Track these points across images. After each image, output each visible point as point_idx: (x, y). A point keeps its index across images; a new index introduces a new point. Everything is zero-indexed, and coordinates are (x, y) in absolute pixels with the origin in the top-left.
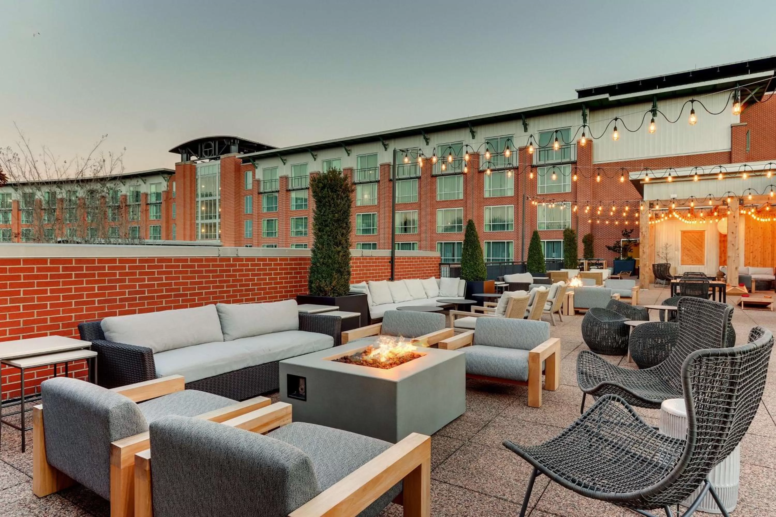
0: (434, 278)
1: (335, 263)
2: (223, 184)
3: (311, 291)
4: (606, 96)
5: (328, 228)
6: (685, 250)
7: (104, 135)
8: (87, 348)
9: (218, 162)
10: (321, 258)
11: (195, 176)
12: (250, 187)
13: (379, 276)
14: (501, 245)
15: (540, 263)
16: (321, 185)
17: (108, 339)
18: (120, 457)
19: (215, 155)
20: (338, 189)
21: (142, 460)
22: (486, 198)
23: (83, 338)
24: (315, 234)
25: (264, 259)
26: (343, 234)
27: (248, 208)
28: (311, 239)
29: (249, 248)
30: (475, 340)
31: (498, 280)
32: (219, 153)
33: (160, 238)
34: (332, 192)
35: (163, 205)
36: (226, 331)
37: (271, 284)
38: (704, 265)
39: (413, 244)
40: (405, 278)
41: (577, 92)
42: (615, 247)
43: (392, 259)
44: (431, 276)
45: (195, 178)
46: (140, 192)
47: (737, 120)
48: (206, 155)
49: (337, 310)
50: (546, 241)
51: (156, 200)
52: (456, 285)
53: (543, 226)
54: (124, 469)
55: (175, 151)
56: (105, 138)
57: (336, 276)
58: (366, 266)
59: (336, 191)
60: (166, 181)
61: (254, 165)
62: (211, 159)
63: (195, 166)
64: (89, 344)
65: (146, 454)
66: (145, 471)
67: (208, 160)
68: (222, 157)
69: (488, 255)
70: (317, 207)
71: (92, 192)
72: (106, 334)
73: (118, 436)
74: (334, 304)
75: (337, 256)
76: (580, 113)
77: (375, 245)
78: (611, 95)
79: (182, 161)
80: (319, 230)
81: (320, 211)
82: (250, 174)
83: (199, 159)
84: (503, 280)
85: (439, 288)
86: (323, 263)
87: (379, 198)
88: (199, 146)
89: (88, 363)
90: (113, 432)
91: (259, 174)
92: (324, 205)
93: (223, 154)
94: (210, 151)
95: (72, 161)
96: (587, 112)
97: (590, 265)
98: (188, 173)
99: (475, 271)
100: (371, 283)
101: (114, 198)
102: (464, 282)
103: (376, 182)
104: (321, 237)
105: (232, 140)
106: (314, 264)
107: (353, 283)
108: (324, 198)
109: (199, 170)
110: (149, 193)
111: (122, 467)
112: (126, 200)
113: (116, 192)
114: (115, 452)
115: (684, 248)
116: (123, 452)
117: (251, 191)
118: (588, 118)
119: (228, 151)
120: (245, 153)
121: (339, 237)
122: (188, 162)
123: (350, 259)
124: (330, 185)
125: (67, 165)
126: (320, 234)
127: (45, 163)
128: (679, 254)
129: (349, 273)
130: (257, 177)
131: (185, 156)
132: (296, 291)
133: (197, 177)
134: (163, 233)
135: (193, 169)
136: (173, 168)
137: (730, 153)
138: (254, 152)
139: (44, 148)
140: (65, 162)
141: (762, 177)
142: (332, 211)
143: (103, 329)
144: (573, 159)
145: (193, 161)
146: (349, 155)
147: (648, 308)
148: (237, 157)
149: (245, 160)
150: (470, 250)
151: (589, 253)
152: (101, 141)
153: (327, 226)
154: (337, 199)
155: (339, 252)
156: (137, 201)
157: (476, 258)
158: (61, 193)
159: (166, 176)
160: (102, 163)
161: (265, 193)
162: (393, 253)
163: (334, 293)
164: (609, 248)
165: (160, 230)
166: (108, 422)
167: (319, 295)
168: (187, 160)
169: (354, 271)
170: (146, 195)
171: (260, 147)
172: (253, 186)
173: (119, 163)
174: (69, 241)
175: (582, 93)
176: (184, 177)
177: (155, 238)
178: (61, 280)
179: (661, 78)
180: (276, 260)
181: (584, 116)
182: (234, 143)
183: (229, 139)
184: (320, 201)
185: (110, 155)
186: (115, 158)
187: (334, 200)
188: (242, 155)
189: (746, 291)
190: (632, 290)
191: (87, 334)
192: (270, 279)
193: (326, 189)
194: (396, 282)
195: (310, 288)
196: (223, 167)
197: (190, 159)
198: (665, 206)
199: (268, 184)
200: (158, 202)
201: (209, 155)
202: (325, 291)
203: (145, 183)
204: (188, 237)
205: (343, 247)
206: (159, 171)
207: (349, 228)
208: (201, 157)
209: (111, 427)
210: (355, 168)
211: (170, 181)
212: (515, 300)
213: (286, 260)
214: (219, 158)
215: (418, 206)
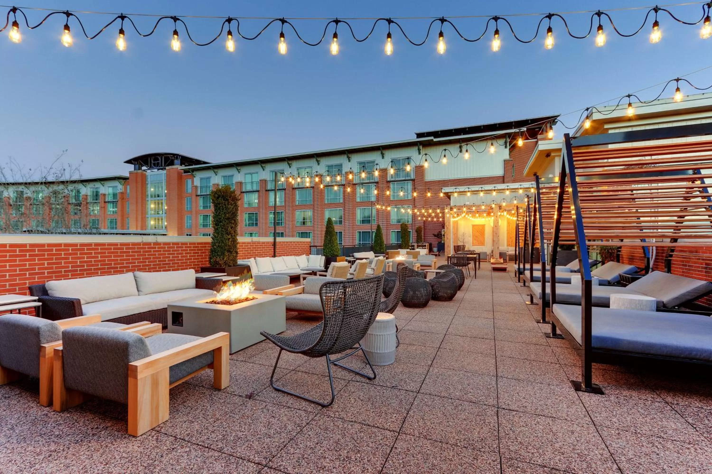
0: (305, 255)
1: (226, 246)
2: (168, 188)
3: (211, 264)
4: (431, 138)
5: (221, 223)
6: (475, 237)
7: (64, 150)
8: (35, 301)
9: (165, 172)
10: (217, 243)
11: (146, 182)
12: (190, 191)
13: (265, 255)
14: (367, 233)
15: (381, 246)
16: (216, 196)
17: (50, 295)
18: (45, 351)
19: (162, 166)
20: (228, 198)
21: (58, 350)
22: (358, 202)
23: (32, 294)
24: (213, 227)
25: (177, 244)
26: (232, 228)
27: (187, 206)
28: (210, 230)
29: (189, 236)
30: (305, 291)
31: (350, 256)
32: (165, 164)
33: (116, 228)
34: (224, 200)
35: (119, 204)
36: (140, 289)
37: (183, 260)
38: (484, 246)
39: (309, 233)
40: (284, 256)
41: (416, 134)
42: (438, 235)
43: (274, 244)
44: (303, 254)
45: (145, 183)
46: (99, 192)
47: (507, 157)
48: (155, 166)
49: (225, 276)
50: (396, 231)
51: (113, 199)
52: (319, 260)
53: (393, 221)
54: (48, 358)
55: (129, 162)
56: (65, 152)
57: (227, 254)
58: (255, 248)
59: (227, 200)
60: (121, 184)
61: (193, 175)
62: (158, 169)
63: (145, 174)
64: (37, 298)
65: (61, 348)
66: (59, 356)
67: (156, 170)
68: (167, 168)
69: (360, 241)
70: (215, 210)
71: (55, 193)
72: (49, 292)
73: (45, 341)
74: (224, 272)
75: (227, 241)
76: (417, 148)
77: (282, 233)
78: (435, 138)
79: (135, 169)
80: (216, 225)
81: (217, 213)
82: (190, 181)
83: (149, 169)
84: (353, 256)
85: (308, 262)
86: (218, 246)
87: (285, 201)
88: (149, 159)
89: (35, 310)
90: (42, 339)
91: (197, 182)
92: (219, 209)
93: (168, 165)
94: (158, 163)
95: (36, 169)
96: (421, 147)
97: (418, 246)
98: (139, 179)
99: (332, 250)
100: (258, 259)
101: (77, 197)
102: (324, 257)
103: (283, 189)
104: (217, 229)
105: (176, 156)
106: (213, 246)
107: (240, 259)
108: (219, 204)
109: (149, 177)
110: (107, 193)
111: (47, 357)
112: (86, 199)
113: (78, 192)
114: (42, 349)
115: (473, 236)
116: (47, 349)
117: (191, 195)
118: (421, 151)
119: (172, 164)
120: (186, 166)
121: (229, 229)
122: (140, 171)
123: (238, 243)
124: (223, 196)
125: (32, 172)
126: (216, 227)
127: (11, 170)
128: (471, 239)
129: (237, 253)
130: (195, 184)
131: (137, 166)
132: (201, 264)
133: (147, 182)
134: (119, 224)
135: (144, 178)
136: (127, 175)
137: (503, 177)
138: (192, 165)
139: (10, 157)
140: (30, 170)
141: (502, 194)
142: (224, 213)
143: (47, 289)
144: (412, 178)
145: (144, 170)
146: (264, 170)
147: (427, 272)
148: (179, 168)
149: (186, 171)
150: (329, 237)
151: (419, 239)
152: (62, 155)
153: (221, 222)
154: (228, 205)
155: (229, 239)
156: (97, 200)
157: (333, 242)
158: (28, 192)
159: (121, 181)
160: (62, 171)
161: (201, 195)
162: (275, 239)
163: (226, 265)
164: (435, 235)
165: (116, 222)
166: (39, 334)
167: (216, 266)
168: (139, 169)
169: (240, 251)
170: (104, 195)
171: (198, 162)
172: (192, 190)
173: (77, 172)
174: (33, 231)
175: (419, 135)
176: (137, 182)
177: (112, 228)
178: (18, 258)
179: (465, 129)
180: (187, 244)
181: (419, 150)
182: (177, 158)
183: (174, 155)
184: (217, 206)
185: (69, 166)
186: (74, 168)
187: (225, 205)
188: (183, 167)
189: (502, 261)
190: (432, 261)
191: (35, 293)
192: (190, 256)
193: (220, 198)
194: (276, 258)
195: (210, 262)
196: (168, 176)
197: (141, 169)
198: (459, 209)
199: (204, 189)
200: (114, 200)
201: (157, 166)
202: (220, 264)
203: (103, 186)
204: (139, 227)
205: (232, 236)
206: (116, 177)
207: (236, 224)
208: (151, 168)
209: (41, 336)
210: (268, 179)
211: (125, 185)
212: (337, 267)
213: (195, 244)
214: (165, 168)
215: (313, 207)
